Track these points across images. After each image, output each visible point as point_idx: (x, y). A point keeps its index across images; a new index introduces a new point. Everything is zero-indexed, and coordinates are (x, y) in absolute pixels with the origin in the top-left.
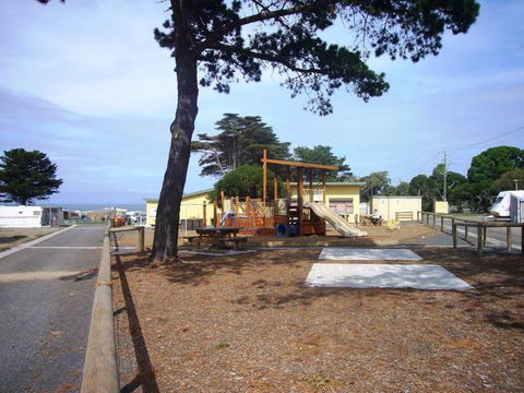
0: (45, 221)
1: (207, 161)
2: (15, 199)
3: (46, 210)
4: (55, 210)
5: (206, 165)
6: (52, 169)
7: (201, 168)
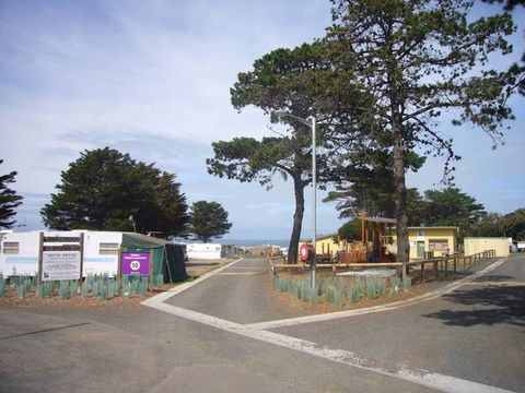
0: (223, 255)
1: (344, 207)
2: (200, 238)
3: (224, 247)
4: (229, 247)
5: (343, 210)
6: (224, 216)
7: (340, 212)
